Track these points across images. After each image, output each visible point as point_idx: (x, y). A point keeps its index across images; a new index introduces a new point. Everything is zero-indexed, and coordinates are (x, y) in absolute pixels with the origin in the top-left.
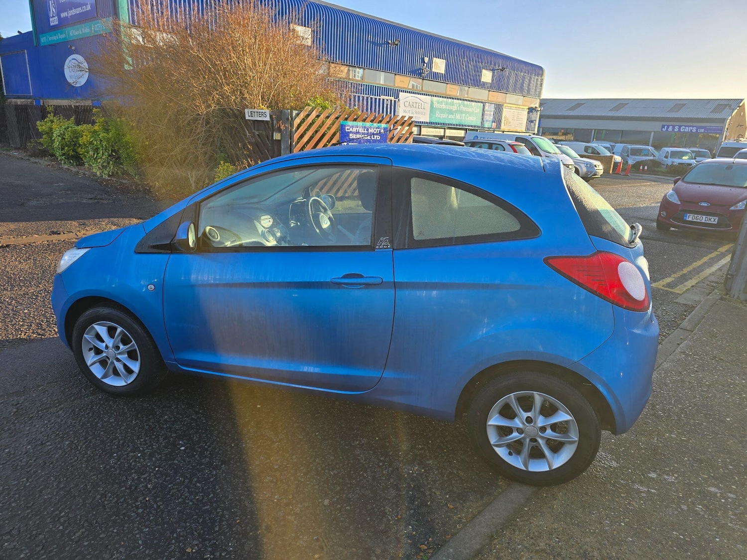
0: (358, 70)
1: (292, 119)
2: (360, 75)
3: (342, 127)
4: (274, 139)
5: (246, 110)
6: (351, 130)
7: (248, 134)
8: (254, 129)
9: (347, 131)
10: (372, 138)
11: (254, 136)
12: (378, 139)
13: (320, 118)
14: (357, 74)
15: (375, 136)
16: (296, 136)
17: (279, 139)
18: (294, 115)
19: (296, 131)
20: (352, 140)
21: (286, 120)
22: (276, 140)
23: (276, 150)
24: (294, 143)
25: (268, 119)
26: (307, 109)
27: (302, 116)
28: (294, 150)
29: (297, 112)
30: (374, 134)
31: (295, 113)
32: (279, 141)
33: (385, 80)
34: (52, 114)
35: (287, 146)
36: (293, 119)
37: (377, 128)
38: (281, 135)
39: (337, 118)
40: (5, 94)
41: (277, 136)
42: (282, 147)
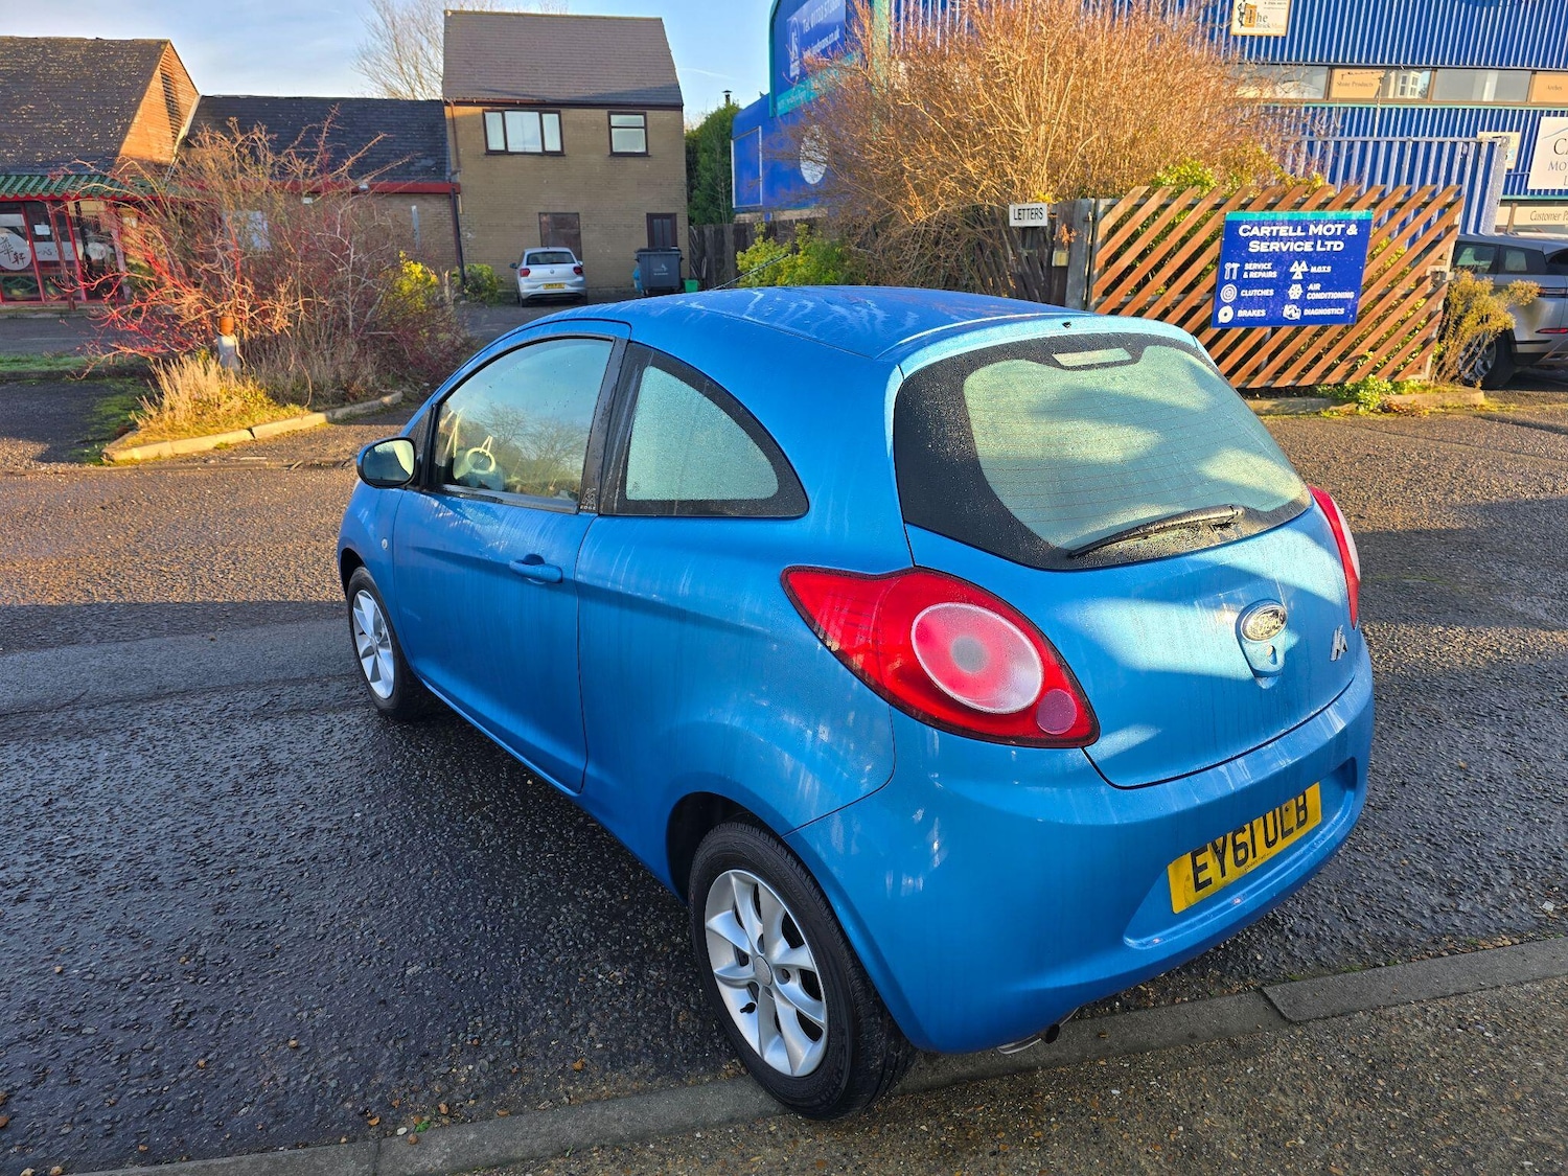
0: (1413, 74)
1: (1095, 219)
2: (1419, 87)
3: (1231, 227)
4: (1053, 264)
5: (1011, 207)
6: (1255, 231)
7: (1011, 257)
8: (1024, 246)
9: (1245, 235)
10: (1319, 249)
11: (1019, 261)
12: (1335, 249)
13: (1168, 209)
14: (1411, 86)
15: (1329, 243)
16: (1101, 257)
17: (1064, 263)
18: (1101, 208)
19: (1103, 244)
20: (1259, 257)
21: (1081, 222)
22: (1056, 267)
23: (1056, 288)
24: (1096, 272)
25: (1043, 222)
26: (1135, 193)
27: (1122, 208)
28: (1094, 286)
29: (1109, 201)
30: (1324, 238)
31: (1103, 204)
32: (1064, 269)
33: (1498, 90)
34: (761, 238)
35: (1079, 279)
36: (1099, 219)
37: (1335, 223)
38: (1070, 255)
39: (1218, 207)
40: (734, 206)
41: (1060, 259)
42: (1069, 281)
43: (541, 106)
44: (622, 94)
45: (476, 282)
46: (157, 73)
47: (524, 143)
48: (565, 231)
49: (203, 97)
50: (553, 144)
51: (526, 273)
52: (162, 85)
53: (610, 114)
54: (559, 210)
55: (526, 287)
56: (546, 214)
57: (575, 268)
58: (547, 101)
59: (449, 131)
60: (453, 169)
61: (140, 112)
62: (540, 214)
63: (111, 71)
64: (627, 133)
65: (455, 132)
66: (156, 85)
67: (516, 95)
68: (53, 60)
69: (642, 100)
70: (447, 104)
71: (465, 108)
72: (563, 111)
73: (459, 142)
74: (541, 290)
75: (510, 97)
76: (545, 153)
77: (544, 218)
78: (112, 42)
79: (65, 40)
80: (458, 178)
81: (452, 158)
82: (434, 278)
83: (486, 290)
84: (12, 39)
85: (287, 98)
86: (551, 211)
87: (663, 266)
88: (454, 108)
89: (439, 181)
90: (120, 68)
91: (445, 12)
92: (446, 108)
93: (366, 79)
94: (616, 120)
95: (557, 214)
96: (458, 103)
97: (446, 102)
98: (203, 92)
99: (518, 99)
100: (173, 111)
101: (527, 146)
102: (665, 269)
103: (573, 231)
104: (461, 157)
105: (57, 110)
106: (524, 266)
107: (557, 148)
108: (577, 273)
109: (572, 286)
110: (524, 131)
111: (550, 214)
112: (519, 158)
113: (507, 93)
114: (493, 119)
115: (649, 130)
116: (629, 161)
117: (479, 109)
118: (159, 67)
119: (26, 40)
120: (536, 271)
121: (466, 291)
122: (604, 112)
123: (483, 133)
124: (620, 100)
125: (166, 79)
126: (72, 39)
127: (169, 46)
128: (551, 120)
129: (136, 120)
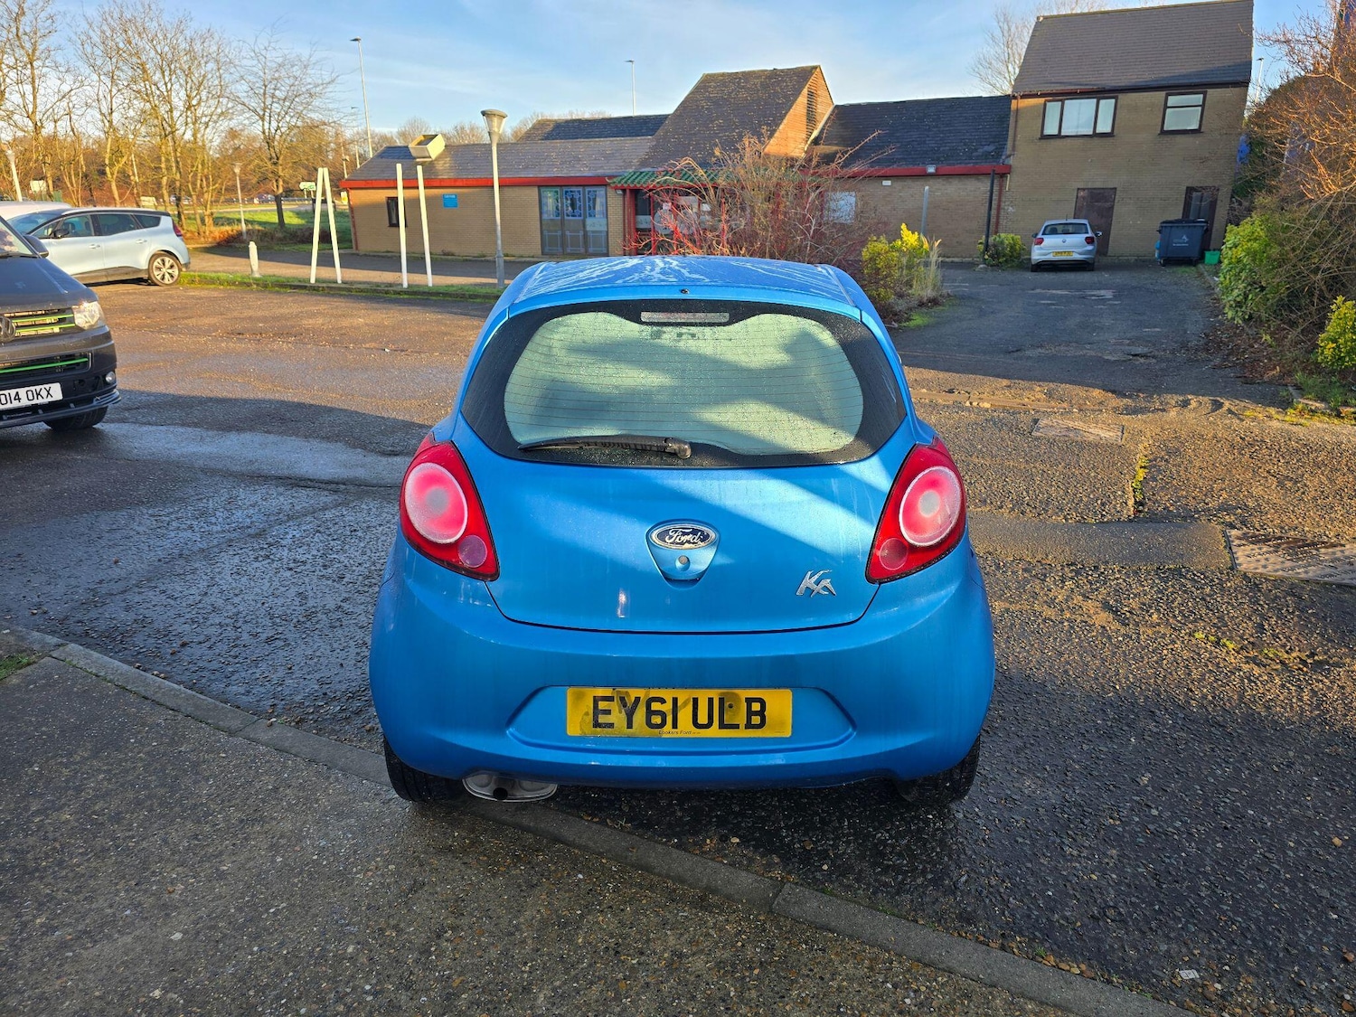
43: (1099, 93)
44: (1184, 76)
45: (997, 250)
46: (805, 91)
47: (1078, 127)
48: (1100, 204)
49: (837, 106)
50: (1105, 126)
51: (1040, 242)
52: (806, 99)
53: (1168, 95)
54: (1098, 185)
55: (1037, 254)
56: (1084, 189)
57: (1087, 238)
58: (1107, 88)
59: (1012, 120)
60: (1008, 153)
61: (785, 121)
62: (1078, 189)
63: (776, 92)
64: (1183, 113)
65: (1016, 121)
66: (802, 100)
67: (1078, 85)
68: (743, 87)
69: (1204, 80)
70: (1015, 98)
71: (1030, 100)
72: (1121, 96)
73: (1018, 129)
74: (1051, 257)
75: (1073, 87)
76: (1095, 135)
77: (1082, 193)
78: (782, 71)
79: (754, 72)
80: (1011, 161)
81: (1009, 144)
82: (926, 246)
83: (1003, 256)
84: (723, 75)
85: (895, 102)
86: (1090, 187)
87: (1184, 237)
88: (1020, 101)
89: (995, 164)
90: (781, 89)
91: (1038, 18)
92: (1013, 101)
93: (977, 81)
94: (1172, 100)
95: (1095, 189)
96: (1024, 97)
97: (1014, 96)
98: (837, 102)
99: (1079, 88)
100: (811, 118)
101: (1080, 130)
102: (1187, 240)
103: (1107, 205)
104: (1017, 143)
105: (734, 123)
106: (1040, 236)
107: (1108, 130)
108: (1088, 243)
109: (1080, 254)
110: (1079, 117)
111: (1088, 189)
112: (1069, 140)
113: (1070, 84)
114: (1053, 108)
115: (1206, 108)
116: (1179, 138)
117: (1042, 100)
118: (808, 86)
119: (730, 75)
120: (1050, 241)
121: (986, 257)
122: (1163, 94)
123: (1041, 120)
124: (1181, 81)
125: (811, 94)
126: (759, 71)
127: (818, 70)
128: (1107, 105)
129: (781, 127)
